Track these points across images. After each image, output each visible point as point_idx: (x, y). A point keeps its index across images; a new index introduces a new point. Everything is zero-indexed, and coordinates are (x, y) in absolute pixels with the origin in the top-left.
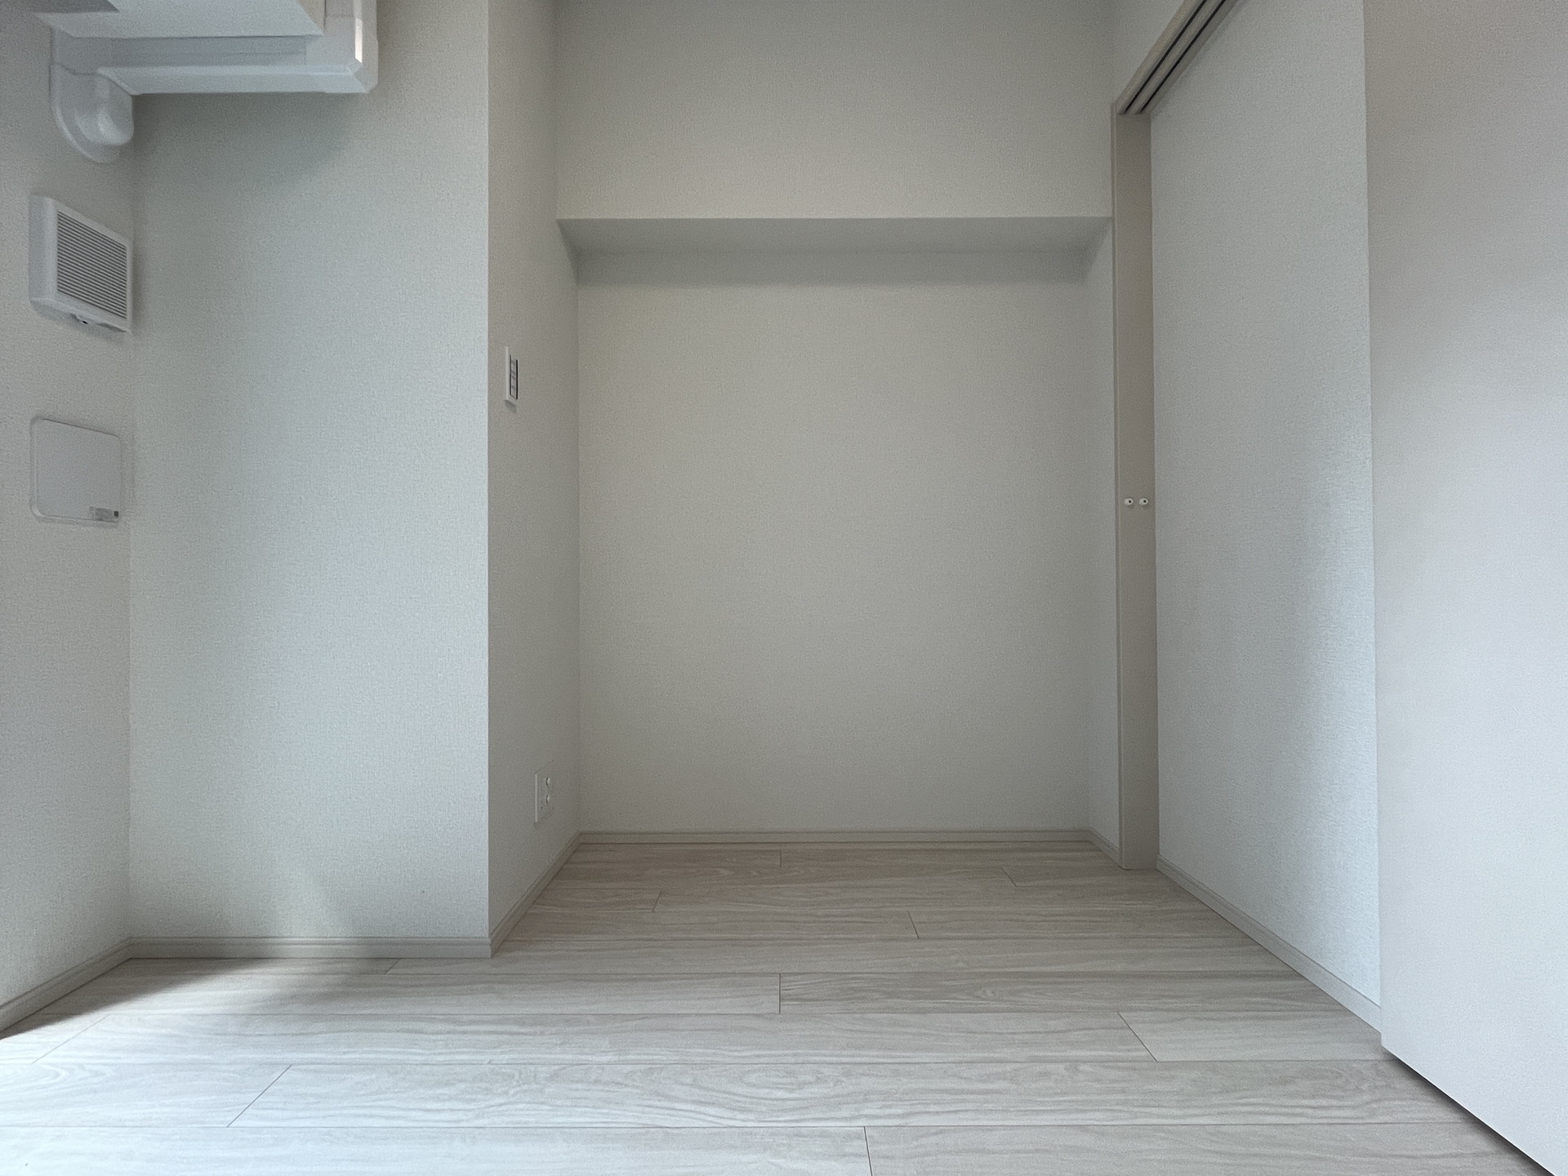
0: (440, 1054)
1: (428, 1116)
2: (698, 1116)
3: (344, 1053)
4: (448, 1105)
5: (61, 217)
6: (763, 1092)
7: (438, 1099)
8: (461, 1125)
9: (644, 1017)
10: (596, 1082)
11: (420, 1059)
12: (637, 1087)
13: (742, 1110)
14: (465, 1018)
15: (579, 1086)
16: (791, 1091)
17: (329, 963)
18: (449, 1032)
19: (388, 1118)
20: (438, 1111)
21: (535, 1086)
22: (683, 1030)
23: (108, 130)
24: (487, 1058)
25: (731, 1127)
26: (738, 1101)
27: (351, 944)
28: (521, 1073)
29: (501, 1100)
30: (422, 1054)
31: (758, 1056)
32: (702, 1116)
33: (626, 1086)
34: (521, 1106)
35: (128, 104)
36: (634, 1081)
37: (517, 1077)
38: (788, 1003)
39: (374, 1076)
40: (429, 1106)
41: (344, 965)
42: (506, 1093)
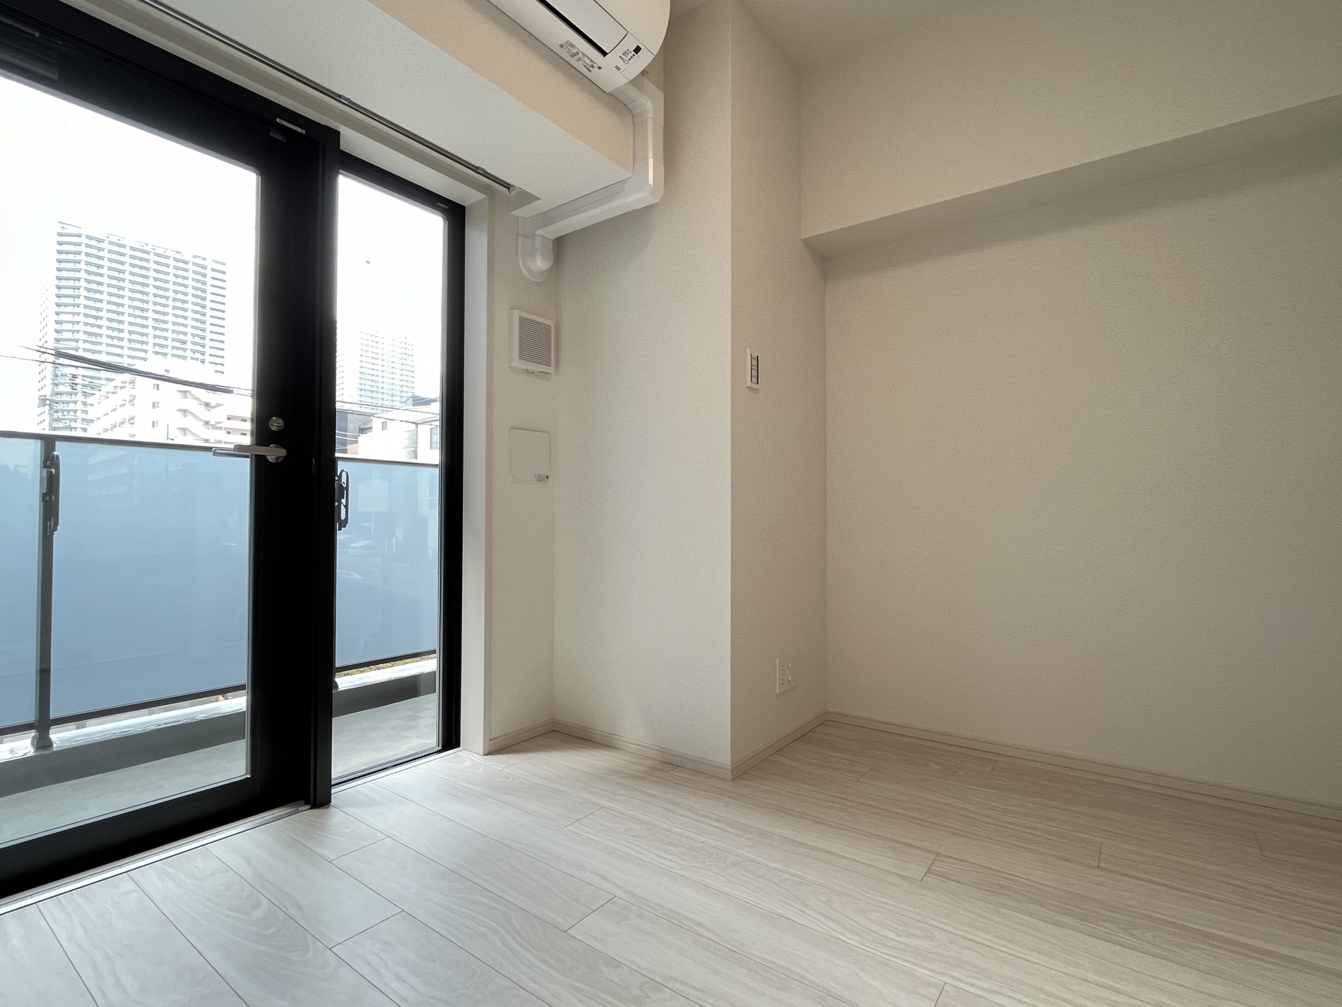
0: (678, 828)
1: (658, 859)
2: (817, 922)
3: (630, 810)
4: (669, 857)
5: (521, 318)
6: (875, 927)
7: (666, 851)
8: (672, 870)
9: (813, 848)
10: (760, 876)
11: (667, 827)
12: (786, 890)
13: (851, 932)
14: (700, 812)
15: (750, 875)
16: (899, 936)
17: (641, 759)
18: (688, 817)
19: (637, 851)
20: (664, 858)
21: (723, 865)
22: (837, 866)
23: (541, 263)
24: (702, 839)
25: (838, 939)
26: (852, 926)
27: (657, 750)
28: (718, 854)
29: (700, 866)
30: (668, 824)
31: (884, 903)
32: (821, 924)
33: (779, 886)
34: (710, 873)
35: (550, 246)
36: (787, 885)
37: (714, 856)
38: (933, 876)
39: (640, 827)
40: (660, 853)
41: (649, 762)
42: (704, 862)
